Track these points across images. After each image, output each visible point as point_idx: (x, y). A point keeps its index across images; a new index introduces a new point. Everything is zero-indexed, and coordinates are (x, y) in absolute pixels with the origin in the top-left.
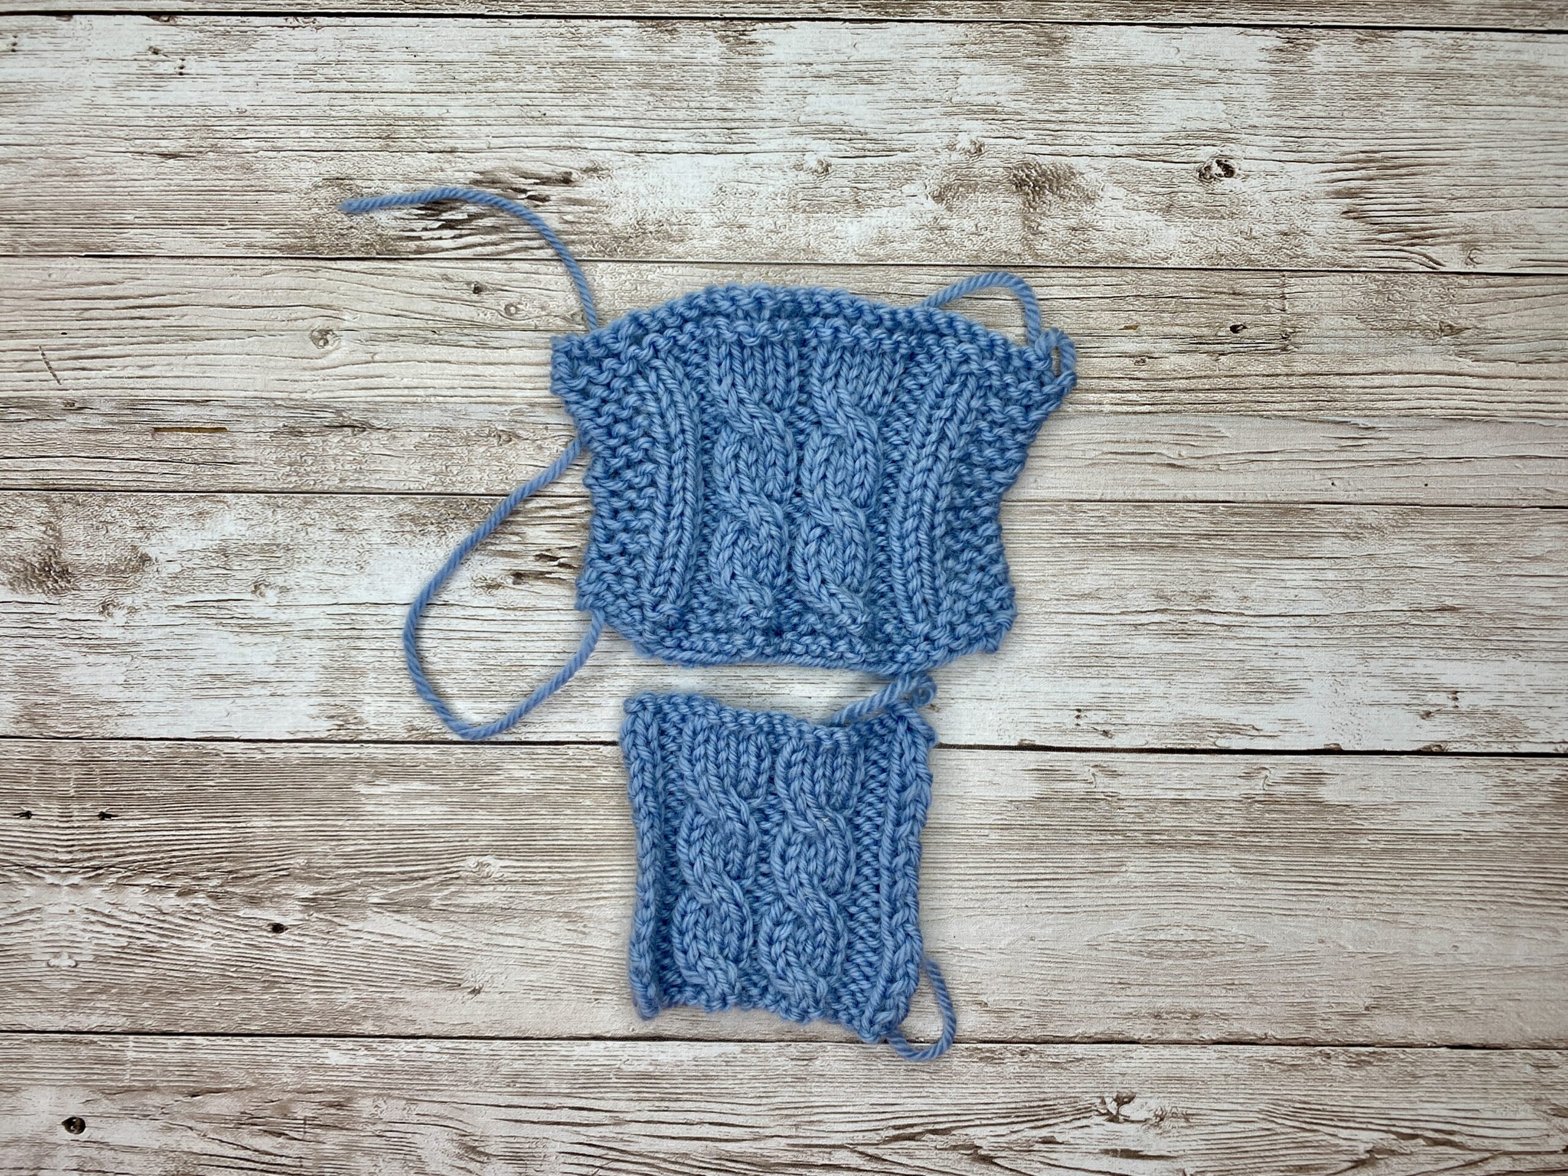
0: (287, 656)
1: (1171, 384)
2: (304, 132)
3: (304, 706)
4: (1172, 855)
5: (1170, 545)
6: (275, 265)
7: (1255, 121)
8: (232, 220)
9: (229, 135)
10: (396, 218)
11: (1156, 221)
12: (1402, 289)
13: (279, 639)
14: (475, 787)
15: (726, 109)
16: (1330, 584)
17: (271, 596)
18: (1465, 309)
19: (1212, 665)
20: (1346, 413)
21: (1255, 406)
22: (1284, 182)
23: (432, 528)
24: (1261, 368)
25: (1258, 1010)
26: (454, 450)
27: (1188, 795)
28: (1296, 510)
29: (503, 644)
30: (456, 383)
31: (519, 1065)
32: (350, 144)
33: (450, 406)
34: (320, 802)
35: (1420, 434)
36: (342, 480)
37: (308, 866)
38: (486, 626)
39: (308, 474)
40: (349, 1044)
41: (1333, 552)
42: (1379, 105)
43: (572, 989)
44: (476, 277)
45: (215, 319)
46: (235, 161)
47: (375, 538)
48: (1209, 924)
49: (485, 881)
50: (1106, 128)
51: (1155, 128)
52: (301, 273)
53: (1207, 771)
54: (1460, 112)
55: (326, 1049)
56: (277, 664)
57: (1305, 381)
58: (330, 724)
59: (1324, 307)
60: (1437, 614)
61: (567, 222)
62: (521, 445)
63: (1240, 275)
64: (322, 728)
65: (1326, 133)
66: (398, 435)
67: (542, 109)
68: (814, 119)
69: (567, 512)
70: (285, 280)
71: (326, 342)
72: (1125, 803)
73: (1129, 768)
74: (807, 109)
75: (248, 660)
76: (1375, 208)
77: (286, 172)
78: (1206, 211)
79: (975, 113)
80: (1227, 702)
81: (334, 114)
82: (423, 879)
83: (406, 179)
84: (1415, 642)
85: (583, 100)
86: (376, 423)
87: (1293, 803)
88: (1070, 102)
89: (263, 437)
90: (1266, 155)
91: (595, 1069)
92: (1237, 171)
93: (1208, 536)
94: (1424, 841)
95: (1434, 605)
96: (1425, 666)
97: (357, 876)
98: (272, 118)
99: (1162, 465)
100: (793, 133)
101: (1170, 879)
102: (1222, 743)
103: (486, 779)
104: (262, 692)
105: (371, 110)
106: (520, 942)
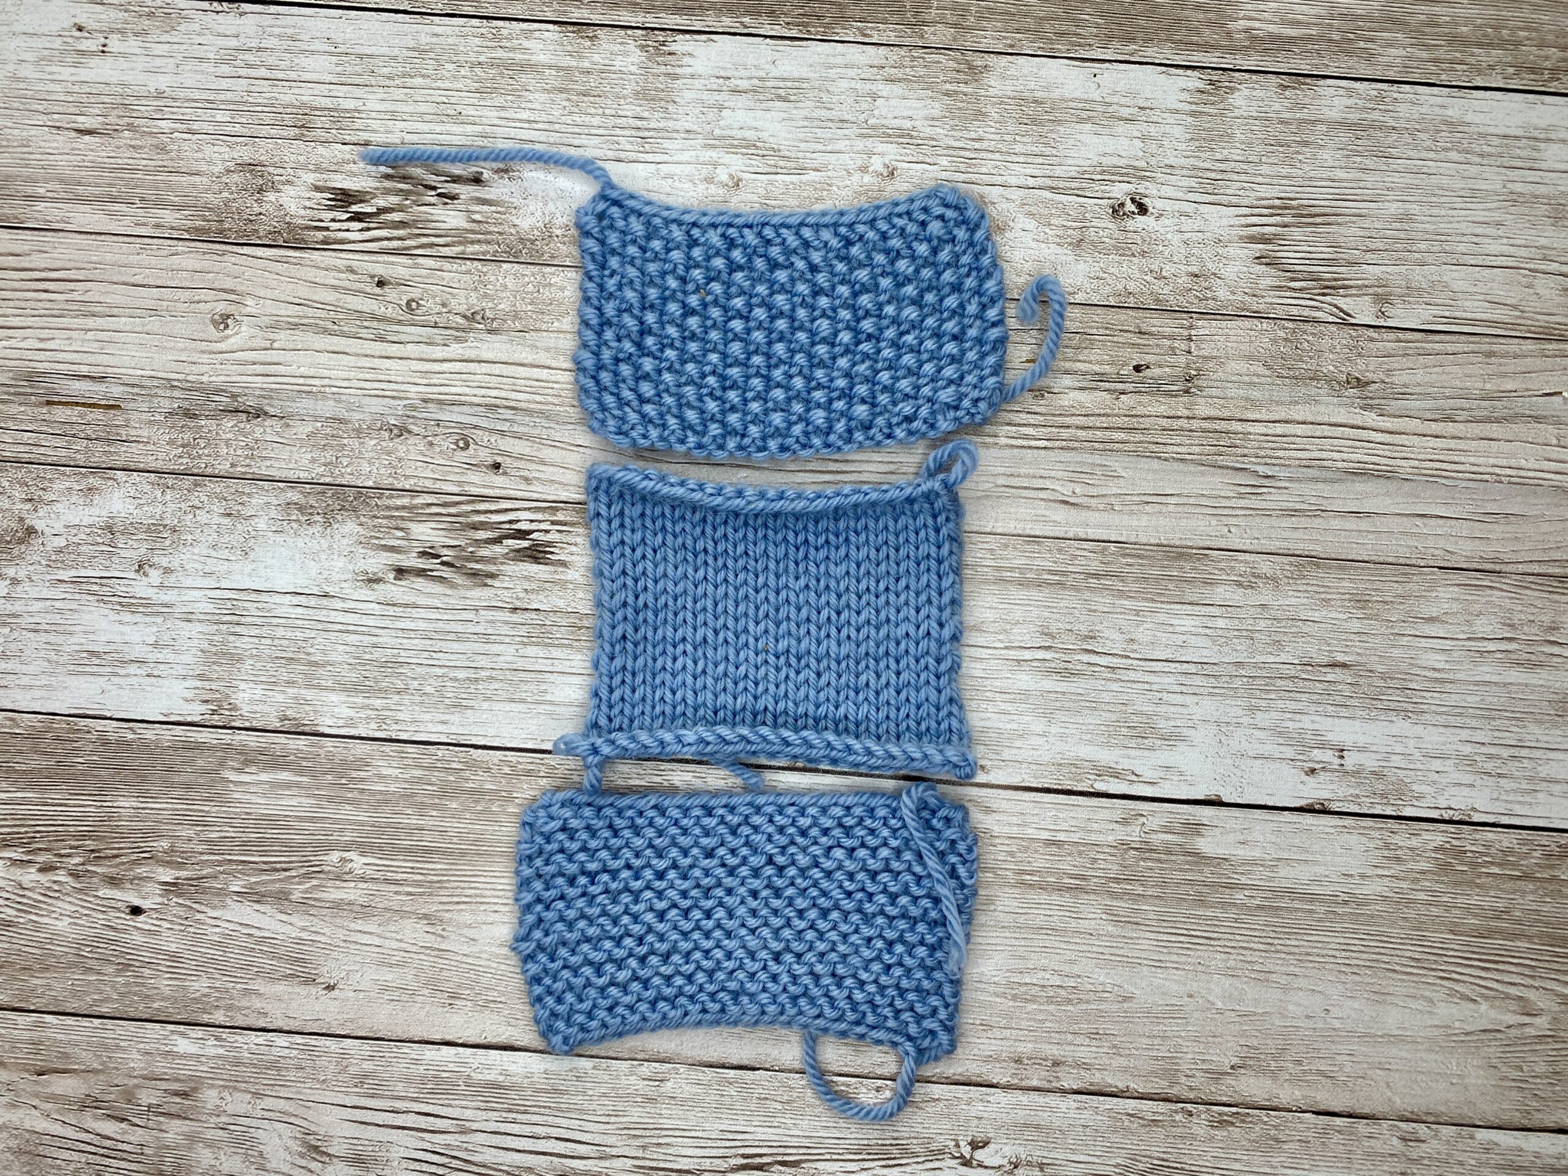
0: (166, 638)
1: (1068, 420)
2: (220, 116)
3: (179, 688)
4: (1043, 897)
5: (1058, 582)
6: (181, 247)
7: (1172, 161)
8: (142, 199)
9: (146, 115)
10: (305, 208)
11: (1065, 255)
12: (1310, 338)
13: (159, 620)
14: (343, 781)
15: (641, 118)
16: (1220, 633)
17: (155, 576)
18: (1373, 362)
19: (1094, 706)
20: (1246, 460)
21: (1153, 447)
22: (1198, 224)
23: (318, 518)
24: (1162, 409)
25: (1122, 1061)
26: (345, 441)
27: (1062, 837)
28: (1191, 555)
29: (380, 640)
30: (352, 375)
31: (368, 1066)
32: (265, 131)
33: (344, 398)
34: (188, 786)
35: (1320, 486)
36: (233, 465)
37: (172, 850)
38: (365, 621)
39: (200, 456)
40: (198, 1032)
41: (1225, 600)
42: (1298, 153)
43: (426, 992)
44: (380, 270)
45: (118, 296)
46: (151, 141)
47: (262, 524)
48: (1076, 970)
49: (347, 877)
50: (1021, 159)
51: (1070, 162)
52: (207, 256)
53: (1083, 814)
54: (1381, 164)
55: (175, 1037)
56: (156, 645)
57: (1206, 425)
58: (204, 708)
59: (1231, 352)
60: (1328, 670)
61: (474, 221)
62: (412, 440)
63: (1147, 314)
64: (195, 711)
65: (1243, 177)
66: (291, 423)
67: (459, 108)
68: (729, 133)
69: (452, 510)
70: (192, 262)
71: (227, 327)
72: (997, 841)
73: (1005, 805)
74: (722, 123)
75: (127, 639)
76: (1288, 255)
77: (200, 155)
78: (1117, 248)
79: (890, 136)
80: (1108, 745)
81: (251, 100)
82: (285, 870)
83: (318, 169)
84: (1304, 697)
85: (499, 100)
86: (271, 411)
87: (1170, 853)
88: (987, 131)
89: (158, 417)
90: (1180, 195)
91: (445, 1075)
92: (1151, 209)
93: (1096, 576)
94: (1300, 899)
95: (1326, 660)
96: (1313, 722)
97: (220, 863)
98: (188, 100)
99: (1055, 501)
100: (706, 146)
101: (1039, 921)
102: (1100, 787)
103: (354, 774)
104: (139, 672)
105: (288, 98)
106: (377, 941)
